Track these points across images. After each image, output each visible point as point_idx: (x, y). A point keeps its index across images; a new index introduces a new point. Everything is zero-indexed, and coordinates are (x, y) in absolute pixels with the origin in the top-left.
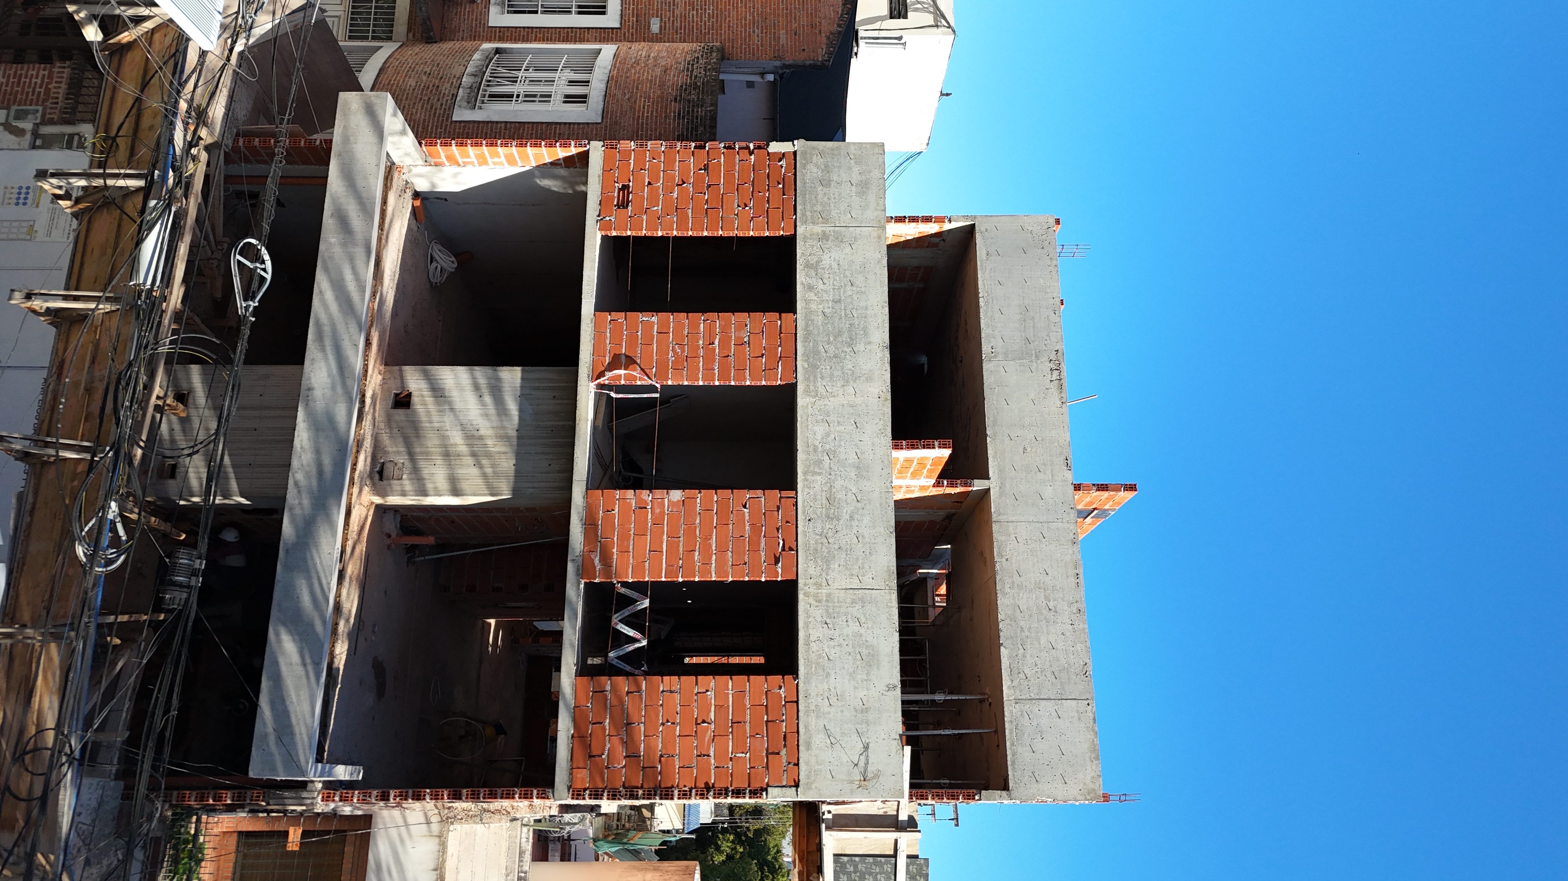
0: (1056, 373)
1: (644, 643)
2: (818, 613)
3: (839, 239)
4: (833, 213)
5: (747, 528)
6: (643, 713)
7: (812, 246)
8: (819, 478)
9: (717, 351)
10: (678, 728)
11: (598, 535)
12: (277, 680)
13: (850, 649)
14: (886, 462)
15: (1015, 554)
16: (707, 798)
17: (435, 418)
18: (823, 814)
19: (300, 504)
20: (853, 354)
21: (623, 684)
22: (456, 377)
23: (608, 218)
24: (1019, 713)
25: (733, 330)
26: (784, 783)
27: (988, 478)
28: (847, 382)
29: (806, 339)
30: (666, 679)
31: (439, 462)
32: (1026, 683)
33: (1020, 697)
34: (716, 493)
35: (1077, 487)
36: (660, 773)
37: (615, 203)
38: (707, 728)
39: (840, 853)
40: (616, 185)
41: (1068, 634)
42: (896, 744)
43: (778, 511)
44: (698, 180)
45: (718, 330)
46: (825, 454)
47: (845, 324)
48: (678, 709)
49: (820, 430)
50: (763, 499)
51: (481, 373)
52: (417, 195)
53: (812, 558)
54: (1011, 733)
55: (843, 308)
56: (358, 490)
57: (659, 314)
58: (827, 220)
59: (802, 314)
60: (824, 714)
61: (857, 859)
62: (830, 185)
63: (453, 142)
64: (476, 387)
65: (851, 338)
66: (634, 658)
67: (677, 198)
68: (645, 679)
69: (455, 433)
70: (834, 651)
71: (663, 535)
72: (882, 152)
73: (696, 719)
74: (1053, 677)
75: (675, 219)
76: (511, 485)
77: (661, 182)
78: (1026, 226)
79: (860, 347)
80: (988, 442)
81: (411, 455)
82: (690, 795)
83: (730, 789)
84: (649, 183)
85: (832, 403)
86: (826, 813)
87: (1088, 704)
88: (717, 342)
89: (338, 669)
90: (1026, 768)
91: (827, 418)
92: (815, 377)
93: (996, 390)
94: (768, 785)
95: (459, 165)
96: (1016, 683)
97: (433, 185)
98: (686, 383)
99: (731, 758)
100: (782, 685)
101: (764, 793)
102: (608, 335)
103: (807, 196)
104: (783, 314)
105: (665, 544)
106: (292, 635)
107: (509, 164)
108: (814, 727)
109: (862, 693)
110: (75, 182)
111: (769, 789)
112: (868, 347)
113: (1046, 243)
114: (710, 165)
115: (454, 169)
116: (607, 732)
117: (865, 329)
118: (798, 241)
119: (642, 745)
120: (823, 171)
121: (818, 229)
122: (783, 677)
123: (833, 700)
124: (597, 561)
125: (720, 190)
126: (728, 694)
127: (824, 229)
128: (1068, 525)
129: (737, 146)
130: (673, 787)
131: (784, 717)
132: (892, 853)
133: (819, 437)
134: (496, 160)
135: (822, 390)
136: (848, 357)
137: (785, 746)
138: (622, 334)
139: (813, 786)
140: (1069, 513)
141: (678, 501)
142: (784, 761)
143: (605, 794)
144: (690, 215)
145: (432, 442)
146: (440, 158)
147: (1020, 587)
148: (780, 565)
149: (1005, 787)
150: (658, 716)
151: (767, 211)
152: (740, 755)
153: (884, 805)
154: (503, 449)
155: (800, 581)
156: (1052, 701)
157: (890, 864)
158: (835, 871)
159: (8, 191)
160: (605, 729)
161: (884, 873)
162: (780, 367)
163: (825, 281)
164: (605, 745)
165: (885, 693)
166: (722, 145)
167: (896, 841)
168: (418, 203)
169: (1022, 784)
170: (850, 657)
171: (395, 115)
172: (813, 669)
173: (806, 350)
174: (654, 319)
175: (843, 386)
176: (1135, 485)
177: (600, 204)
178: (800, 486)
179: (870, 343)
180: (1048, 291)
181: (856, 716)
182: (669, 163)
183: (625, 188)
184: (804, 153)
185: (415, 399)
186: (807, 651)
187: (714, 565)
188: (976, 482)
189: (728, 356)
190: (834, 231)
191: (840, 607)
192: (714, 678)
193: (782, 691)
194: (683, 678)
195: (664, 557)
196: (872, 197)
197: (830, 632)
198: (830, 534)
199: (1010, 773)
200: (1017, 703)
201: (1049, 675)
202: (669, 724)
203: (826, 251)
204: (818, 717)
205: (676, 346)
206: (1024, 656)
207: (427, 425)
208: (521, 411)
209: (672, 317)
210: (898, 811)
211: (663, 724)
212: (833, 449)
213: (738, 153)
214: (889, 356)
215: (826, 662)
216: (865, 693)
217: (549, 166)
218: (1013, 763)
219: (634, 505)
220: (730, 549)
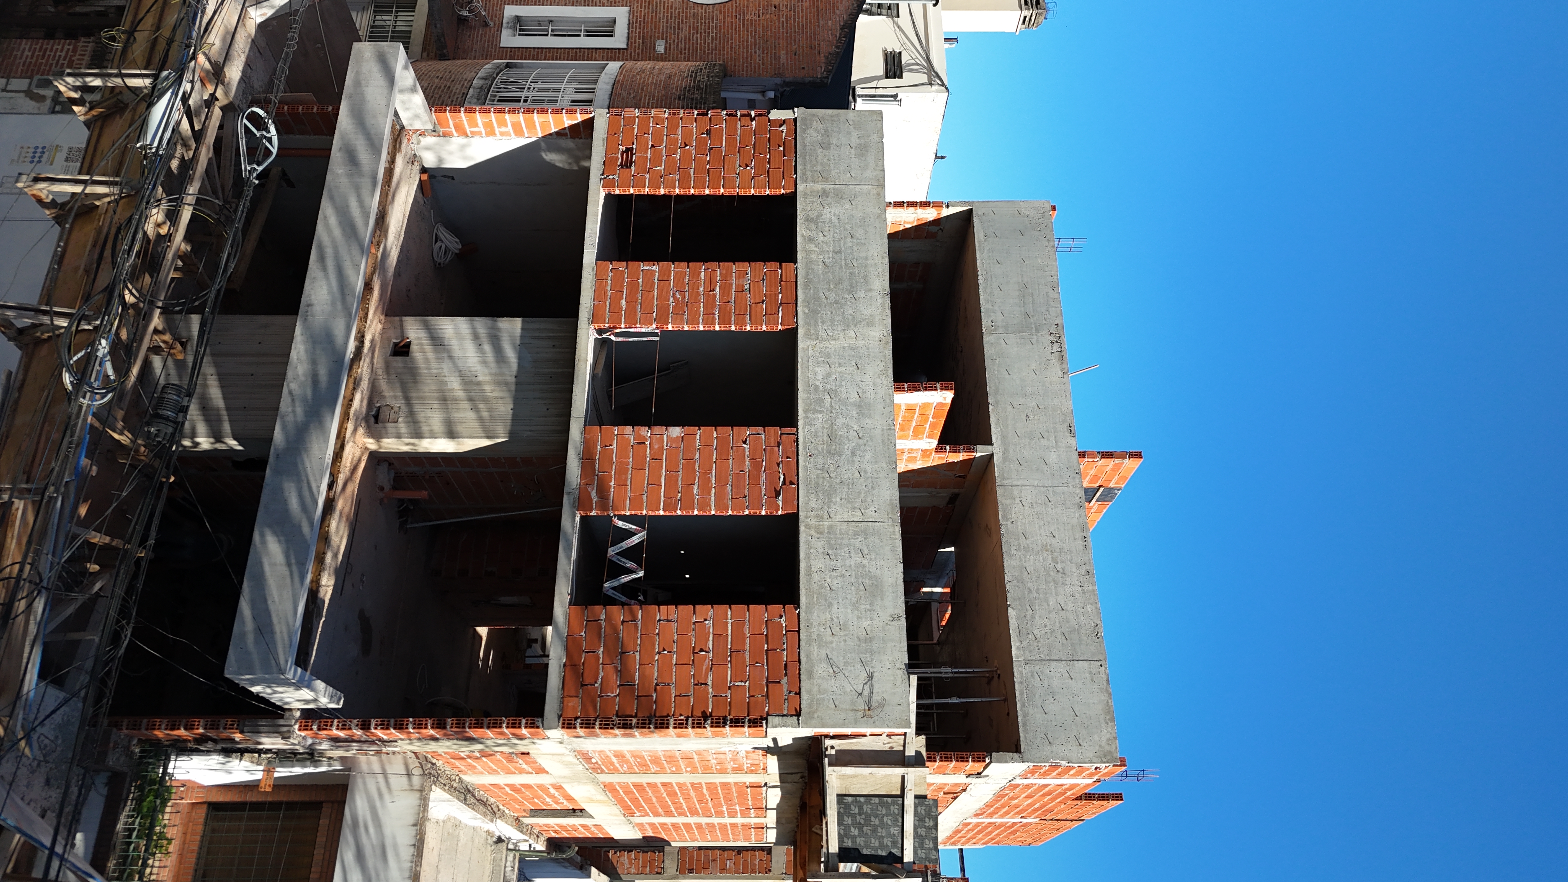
0: (1056, 346)
1: (641, 574)
2: (819, 545)
3: (839, 196)
4: (834, 173)
5: (747, 463)
6: (639, 642)
7: (813, 202)
8: (820, 416)
9: (718, 297)
10: (675, 656)
11: (595, 469)
12: (260, 581)
13: (853, 580)
14: (888, 401)
15: (1021, 517)
16: (705, 727)
17: (434, 365)
18: (826, 749)
19: (294, 412)
20: (853, 301)
21: (618, 614)
22: (456, 328)
23: (611, 177)
24: (1029, 674)
25: (734, 278)
26: (785, 712)
27: (991, 444)
28: (848, 326)
29: (806, 286)
30: (663, 608)
31: (435, 406)
32: (1036, 644)
33: (1030, 658)
34: (716, 430)
35: (1082, 455)
36: (655, 702)
37: (619, 164)
38: (705, 656)
39: (844, 793)
40: (620, 147)
41: (1077, 595)
42: (901, 673)
43: (779, 447)
44: (700, 143)
45: (718, 278)
46: (826, 393)
47: (845, 273)
48: (675, 638)
49: (821, 371)
50: (763, 436)
51: (481, 324)
52: (424, 170)
53: (813, 491)
54: (1022, 694)
55: (843, 258)
56: (353, 427)
57: (660, 263)
58: (827, 179)
59: (802, 263)
60: (826, 643)
61: (862, 799)
62: (830, 148)
63: (462, 109)
64: (476, 337)
65: (851, 286)
66: (631, 591)
67: (679, 159)
68: (641, 609)
69: (452, 379)
70: (836, 582)
71: (662, 469)
72: (880, 119)
73: (694, 648)
74: (1063, 638)
75: (677, 177)
76: (508, 428)
77: (664, 145)
78: (1023, 211)
79: (861, 294)
80: (990, 409)
81: (408, 400)
82: (687, 724)
83: (729, 718)
84: (653, 146)
85: (833, 345)
86: (829, 748)
87: (1101, 666)
88: (717, 289)
89: (324, 602)
90: (1039, 730)
91: (828, 360)
92: (816, 322)
93: (997, 361)
94: (768, 714)
95: (467, 136)
96: (1025, 643)
97: (441, 160)
98: (686, 328)
99: (730, 687)
100: (783, 614)
101: (764, 722)
102: (609, 282)
103: (808, 158)
104: (783, 264)
105: (663, 477)
106: (277, 536)
107: (516, 135)
108: (816, 655)
109: (865, 623)
110: (91, 82)
111: (769, 718)
112: (869, 294)
113: (1043, 226)
114: (712, 130)
115: (462, 140)
116: (601, 660)
117: (865, 278)
118: (798, 197)
119: (637, 674)
120: (823, 135)
121: (818, 187)
122: (784, 607)
123: (836, 629)
124: (593, 494)
125: (722, 152)
126: (727, 623)
127: (823, 186)
128: (1074, 489)
129: (739, 114)
130: (668, 715)
131: (785, 646)
132: (899, 793)
133: (820, 377)
134: (503, 129)
135: (822, 334)
136: (848, 303)
137: (786, 675)
138: (623, 282)
139: (816, 716)
140: (1074, 478)
141: (677, 437)
142: (785, 690)
143: (597, 723)
144: (692, 174)
145: (428, 388)
146: (449, 127)
147: (1027, 549)
148: (780, 498)
149: (1017, 749)
150: (654, 645)
151: (768, 171)
152: (740, 684)
153: (890, 740)
154: (501, 394)
155: (801, 513)
156: (1064, 662)
157: (898, 805)
158: (839, 813)
159: (25, 150)
160: (598, 658)
161: (891, 815)
162: (781, 312)
163: (826, 234)
164: (598, 674)
165: (890, 623)
166: (725, 112)
167: (903, 777)
168: (425, 177)
169: (1034, 746)
170: (853, 588)
171: (406, 68)
172: (815, 599)
173: (806, 296)
174: (655, 268)
175: (844, 330)
176: (1140, 452)
177: (604, 164)
178: (801, 423)
179: (870, 290)
180: (1047, 269)
181: (859, 646)
182: (672, 128)
183: (629, 150)
184: (804, 120)
185: (414, 348)
186: (809, 581)
187: (713, 498)
188: (979, 447)
189: (729, 302)
190: (834, 189)
191: (843, 538)
192: (712, 607)
193: (783, 620)
194: (680, 607)
195: (663, 490)
196: (871, 159)
197: (832, 563)
198: (832, 469)
199: (1021, 734)
200: (1026, 664)
201: (1059, 636)
202: (666, 652)
203: (826, 206)
204: (819, 647)
205: (677, 293)
206: (1033, 617)
207: (426, 371)
208: (520, 358)
209: (673, 266)
210: (904, 746)
211: (659, 653)
212: (834, 388)
213: (740, 120)
214: (889, 302)
215: (828, 592)
216: (869, 623)
217: (555, 136)
218: (1025, 725)
219: (632, 440)
220: (730, 483)
